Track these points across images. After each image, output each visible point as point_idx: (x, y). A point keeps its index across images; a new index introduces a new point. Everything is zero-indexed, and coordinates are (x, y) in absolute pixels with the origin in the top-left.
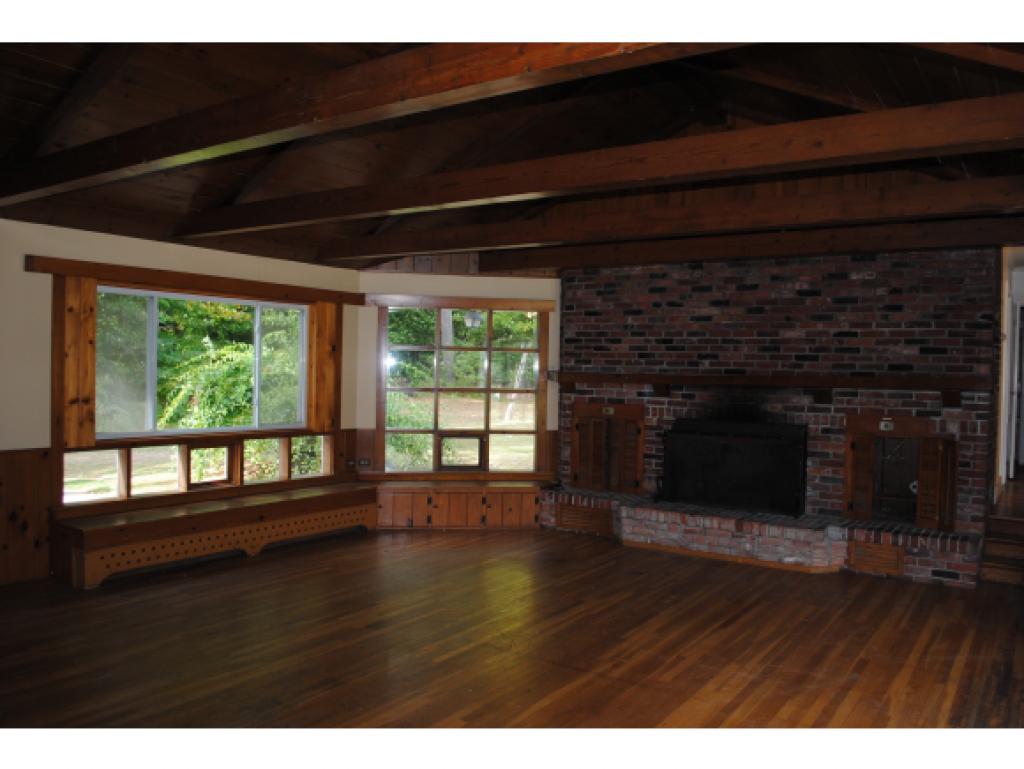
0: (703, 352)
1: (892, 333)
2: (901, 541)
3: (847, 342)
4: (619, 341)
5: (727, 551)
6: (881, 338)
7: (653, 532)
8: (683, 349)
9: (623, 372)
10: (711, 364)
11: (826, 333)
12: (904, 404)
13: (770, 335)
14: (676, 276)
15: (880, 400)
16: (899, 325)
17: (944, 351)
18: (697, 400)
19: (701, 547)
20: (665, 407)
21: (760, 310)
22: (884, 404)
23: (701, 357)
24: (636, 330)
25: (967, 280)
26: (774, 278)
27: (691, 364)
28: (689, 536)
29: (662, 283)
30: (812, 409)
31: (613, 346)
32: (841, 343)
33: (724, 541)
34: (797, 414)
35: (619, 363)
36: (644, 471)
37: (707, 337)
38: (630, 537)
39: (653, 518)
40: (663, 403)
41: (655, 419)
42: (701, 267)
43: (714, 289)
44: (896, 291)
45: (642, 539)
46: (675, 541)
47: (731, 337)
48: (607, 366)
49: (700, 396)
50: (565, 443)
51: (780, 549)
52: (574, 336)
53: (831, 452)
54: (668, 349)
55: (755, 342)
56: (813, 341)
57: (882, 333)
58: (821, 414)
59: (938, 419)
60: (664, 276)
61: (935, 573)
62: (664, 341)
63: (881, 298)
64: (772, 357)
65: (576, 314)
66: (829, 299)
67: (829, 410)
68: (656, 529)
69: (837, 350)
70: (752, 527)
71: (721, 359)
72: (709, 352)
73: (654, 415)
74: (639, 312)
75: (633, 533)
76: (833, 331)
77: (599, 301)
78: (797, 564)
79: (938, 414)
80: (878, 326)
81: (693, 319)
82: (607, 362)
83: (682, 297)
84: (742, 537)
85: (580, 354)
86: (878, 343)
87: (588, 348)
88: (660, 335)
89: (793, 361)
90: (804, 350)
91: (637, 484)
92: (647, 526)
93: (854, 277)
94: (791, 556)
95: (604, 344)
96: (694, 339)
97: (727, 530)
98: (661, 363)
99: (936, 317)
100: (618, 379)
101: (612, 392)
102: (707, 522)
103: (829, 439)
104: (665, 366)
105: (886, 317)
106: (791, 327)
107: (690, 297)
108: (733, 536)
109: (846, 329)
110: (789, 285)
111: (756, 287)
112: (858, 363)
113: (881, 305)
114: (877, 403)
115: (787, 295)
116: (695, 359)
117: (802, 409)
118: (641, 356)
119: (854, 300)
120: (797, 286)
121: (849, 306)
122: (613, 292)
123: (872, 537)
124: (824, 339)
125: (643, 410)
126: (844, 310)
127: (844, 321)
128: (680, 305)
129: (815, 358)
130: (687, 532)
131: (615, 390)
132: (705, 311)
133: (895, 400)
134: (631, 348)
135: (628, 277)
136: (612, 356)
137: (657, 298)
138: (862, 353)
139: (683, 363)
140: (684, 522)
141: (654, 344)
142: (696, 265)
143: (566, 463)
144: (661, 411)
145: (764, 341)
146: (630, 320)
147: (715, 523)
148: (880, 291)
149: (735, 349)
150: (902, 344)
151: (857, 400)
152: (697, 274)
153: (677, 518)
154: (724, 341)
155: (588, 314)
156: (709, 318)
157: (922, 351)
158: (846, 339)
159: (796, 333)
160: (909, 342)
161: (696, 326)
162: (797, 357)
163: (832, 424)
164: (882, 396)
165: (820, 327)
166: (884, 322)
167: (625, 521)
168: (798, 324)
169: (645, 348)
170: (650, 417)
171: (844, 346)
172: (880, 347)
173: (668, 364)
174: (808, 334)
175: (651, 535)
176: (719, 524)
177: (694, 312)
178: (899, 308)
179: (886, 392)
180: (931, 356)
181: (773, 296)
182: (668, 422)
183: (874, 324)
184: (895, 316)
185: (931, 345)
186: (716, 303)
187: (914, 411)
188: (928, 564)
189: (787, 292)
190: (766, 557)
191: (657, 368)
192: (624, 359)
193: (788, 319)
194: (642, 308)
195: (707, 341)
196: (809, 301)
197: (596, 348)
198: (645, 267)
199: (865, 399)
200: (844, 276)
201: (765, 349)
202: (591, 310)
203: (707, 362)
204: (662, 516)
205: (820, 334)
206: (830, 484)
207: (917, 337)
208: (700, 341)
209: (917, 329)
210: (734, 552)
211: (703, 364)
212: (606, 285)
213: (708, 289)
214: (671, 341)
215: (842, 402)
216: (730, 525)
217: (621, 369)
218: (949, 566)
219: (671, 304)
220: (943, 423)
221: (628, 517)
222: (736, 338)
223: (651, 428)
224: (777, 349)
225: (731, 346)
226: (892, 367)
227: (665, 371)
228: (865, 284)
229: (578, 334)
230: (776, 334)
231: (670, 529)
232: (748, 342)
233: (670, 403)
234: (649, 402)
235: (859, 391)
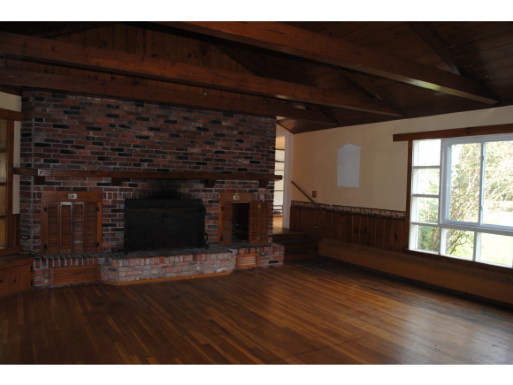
0: (144, 158)
1: (240, 153)
2: (258, 251)
3: (221, 156)
4: (83, 148)
5: (187, 274)
6: (235, 155)
7: (140, 272)
8: (130, 155)
9: (86, 169)
10: (149, 165)
11: (211, 151)
12: (244, 187)
13: (182, 150)
14: (126, 108)
15: (234, 185)
16: (242, 149)
17: (259, 162)
18: (139, 187)
19: (171, 275)
20: (118, 192)
21: (178, 136)
22: (236, 187)
23: (142, 161)
24: (96, 141)
25: (268, 132)
26: (185, 119)
27: (135, 165)
28: (164, 270)
29: (116, 112)
30: (204, 191)
31: (78, 151)
32: (217, 156)
33: (185, 268)
34: (196, 193)
35: (83, 163)
36: (103, 235)
37: (146, 149)
38: (125, 279)
39: (142, 264)
40: (116, 190)
41: (110, 200)
42: (143, 106)
43: (151, 120)
44: (241, 133)
45: (133, 278)
46: (154, 274)
47: (161, 150)
48: (72, 164)
49: (141, 185)
50: (35, 222)
51: (215, 266)
52: (43, 142)
53: (213, 212)
54: (120, 155)
55: (175, 153)
56: (205, 155)
57: (235, 153)
58: (208, 193)
59: (256, 193)
60: (117, 107)
61: (270, 262)
62: (118, 150)
63: (235, 136)
64: (184, 163)
65: (44, 125)
66: (212, 133)
67: (211, 191)
68: (143, 270)
69: (216, 160)
70: (202, 257)
71: (154, 163)
72: (147, 158)
73: (110, 198)
74: (99, 129)
75: (126, 276)
76: (214, 150)
77: (66, 118)
78: (223, 271)
79: (257, 191)
80: (234, 149)
81: (137, 137)
82: (73, 162)
83: (130, 123)
84: (195, 264)
85: (49, 156)
86: (234, 157)
87: (56, 151)
88: (115, 145)
89: (195, 165)
90: (200, 159)
91: (97, 245)
92: (136, 270)
93: (224, 124)
94: (220, 268)
95: (69, 149)
96: (138, 149)
97: (188, 262)
98: (115, 164)
99: (257, 147)
100: (83, 175)
101: (77, 183)
102: (177, 259)
103: (211, 206)
104: (118, 166)
105: (237, 145)
106: (194, 147)
107: (136, 123)
108: (191, 264)
109: (220, 149)
110: (193, 124)
111: (175, 122)
112: (225, 167)
113: (235, 139)
114: (233, 187)
115: (192, 129)
116: (138, 162)
117: (199, 191)
118: (100, 159)
119: (224, 135)
120: (197, 125)
121: (221, 138)
122: (78, 113)
123: (247, 251)
124: (210, 154)
125: (102, 196)
126: (219, 140)
127: (220, 145)
128: (129, 128)
129: (205, 164)
130: (163, 267)
131: (79, 182)
132: (145, 133)
133: (240, 185)
134: (92, 153)
135: (90, 104)
136: (78, 157)
137: (112, 121)
138: (227, 162)
139: (130, 165)
140: (162, 262)
141: (110, 151)
142: (140, 103)
143: (35, 237)
144: (115, 195)
145: (180, 154)
146: (91, 134)
147: (181, 258)
148: (235, 132)
149: (163, 157)
150: (243, 159)
151: (224, 185)
152: (140, 109)
153: (157, 260)
154: (157, 152)
155: (55, 126)
156: (147, 138)
157: (251, 162)
158: (219, 155)
159: (196, 150)
160: (246, 158)
161: (138, 142)
162: (197, 163)
163: (214, 198)
164: (235, 183)
165: (208, 147)
166: (236, 147)
167: (121, 269)
168: (197, 145)
169: (104, 154)
170: (107, 199)
171: (219, 158)
172: (235, 160)
173: (120, 164)
174: (202, 151)
175: (139, 275)
176: (183, 258)
177: (138, 133)
178: (241, 141)
179: (237, 181)
180: (254, 165)
181: (184, 128)
182: (120, 202)
183: (232, 148)
184: (240, 145)
185: (254, 160)
186: (151, 129)
187: (248, 190)
188: (267, 258)
189: (192, 127)
190: (208, 272)
191: (112, 167)
192: (87, 161)
193: (192, 142)
194: (101, 126)
195: (146, 152)
196: (203, 133)
197: (63, 152)
198: (103, 100)
199: (228, 185)
200: (219, 123)
201: (180, 158)
202: (60, 124)
203: (146, 164)
204: (148, 261)
205: (208, 151)
206: (212, 229)
207: (249, 156)
208: (142, 151)
209: (249, 152)
210: (191, 273)
211: (143, 165)
212: (72, 108)
213: (147, 120)
214: (122, 150)
215: (217, 187)
216: (190, 258)
217: (85, 167)
218: (275, 258)
219: (122, 126)
220: (258, 195)
221: (124, 266)
222: (164, 151)
223: (108, 207)
224: (187, 158)
225: (161, 155)
226: (240, 170)
227: (118, 169)
228: (228, 128)
229: (46, 140)
230: (186, 150)
231: (152, 268)
232: (170, 153)
233: (121, 190)
234: (106, 189)
235: (225, 181)
